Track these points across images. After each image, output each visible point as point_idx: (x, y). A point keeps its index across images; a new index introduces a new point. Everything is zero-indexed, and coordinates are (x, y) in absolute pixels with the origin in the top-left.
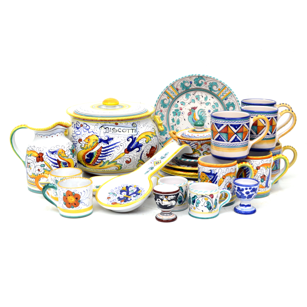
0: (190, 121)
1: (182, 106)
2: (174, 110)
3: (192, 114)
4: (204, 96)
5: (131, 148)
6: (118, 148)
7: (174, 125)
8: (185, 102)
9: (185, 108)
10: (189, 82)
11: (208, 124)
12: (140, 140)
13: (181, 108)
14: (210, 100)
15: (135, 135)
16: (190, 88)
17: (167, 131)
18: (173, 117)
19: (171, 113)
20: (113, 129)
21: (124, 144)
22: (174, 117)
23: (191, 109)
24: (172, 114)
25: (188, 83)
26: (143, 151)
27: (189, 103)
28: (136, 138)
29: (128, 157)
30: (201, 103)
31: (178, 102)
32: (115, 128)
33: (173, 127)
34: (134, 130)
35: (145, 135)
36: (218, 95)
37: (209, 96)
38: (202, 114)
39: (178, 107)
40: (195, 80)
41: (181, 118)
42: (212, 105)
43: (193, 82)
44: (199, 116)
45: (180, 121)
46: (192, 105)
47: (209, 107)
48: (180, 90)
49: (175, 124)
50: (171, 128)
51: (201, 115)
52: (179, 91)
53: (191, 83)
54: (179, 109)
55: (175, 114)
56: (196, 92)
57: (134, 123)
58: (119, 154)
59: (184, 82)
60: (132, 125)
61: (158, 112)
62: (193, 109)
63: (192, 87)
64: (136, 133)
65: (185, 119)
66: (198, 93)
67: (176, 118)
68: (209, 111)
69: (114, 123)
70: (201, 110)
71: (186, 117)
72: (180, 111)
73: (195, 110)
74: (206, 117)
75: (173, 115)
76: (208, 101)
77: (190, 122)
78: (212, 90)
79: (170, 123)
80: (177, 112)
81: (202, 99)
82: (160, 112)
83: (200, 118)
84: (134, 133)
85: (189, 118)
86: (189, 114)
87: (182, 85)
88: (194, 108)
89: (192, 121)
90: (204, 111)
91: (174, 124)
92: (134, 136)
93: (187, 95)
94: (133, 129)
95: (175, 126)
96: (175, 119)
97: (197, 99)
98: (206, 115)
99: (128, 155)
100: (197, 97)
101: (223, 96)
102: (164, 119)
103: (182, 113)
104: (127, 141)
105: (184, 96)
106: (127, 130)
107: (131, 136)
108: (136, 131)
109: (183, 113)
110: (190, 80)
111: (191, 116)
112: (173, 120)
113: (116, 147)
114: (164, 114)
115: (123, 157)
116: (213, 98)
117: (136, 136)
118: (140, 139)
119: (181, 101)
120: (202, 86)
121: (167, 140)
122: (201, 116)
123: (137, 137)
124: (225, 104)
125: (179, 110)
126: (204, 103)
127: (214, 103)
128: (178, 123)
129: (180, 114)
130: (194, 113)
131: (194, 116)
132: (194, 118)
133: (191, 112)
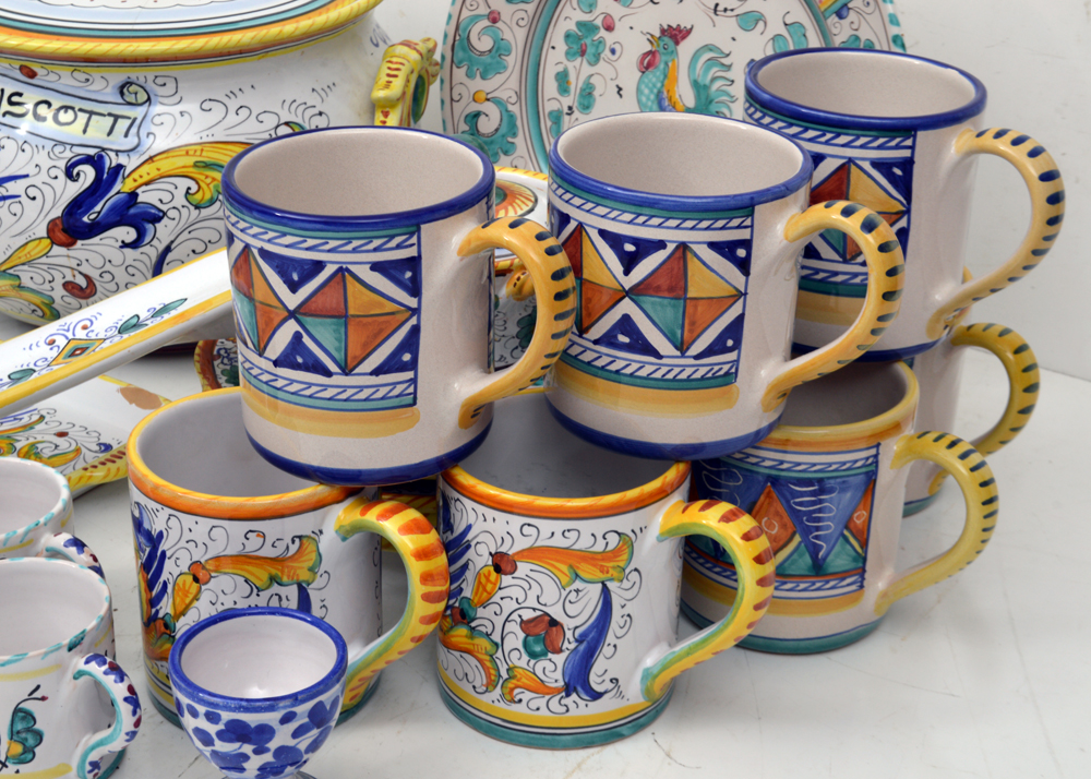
1: (615, 10)
2: (571, 26)
3: (662, 66)
5: (85, 219)
6: (16, 208)
7: (566, 110)
9: (628, 22)
12: (147, 184)
13: (609, 21)
15: (117, 152)
17: (515, 135)
18: (565, 62)
19: (557, 37)
20: (15, 99)
21: (46, 189)
22: (570, 65)
23: (657, 34)
24: (562, 47)
26: (168, 249)
28: (120, 167)
29: (73, 263)
30: (715, 10)
32: (20, 95)
33: (557, 117)
34: (122, 125)
35: (190, 161)
38: (714, 79)
39: (597, 11)
41: (603, 75)
42: (770, 33)
44: (696, 85)
45: (596, 93)
46: (670, 12)
47: (755, 45)
49: (570, 108)
50: (549, 123)
51: (707, 81)
54: (598, 22)
55: (575, 47)
57: (131, 83)
58: (21, 240)
60: (122, 94)
61: (475, 19)
62: (666, 39)
64: (132, 141)
65: (619, 90)
67: (580, 70)
69: (17, 65)
70: (711, 55)
71: (630, 75)
72: (603, 33)
73: (677, 43)
74: (733, 100)
75: (567, 54)
79: (546, 98)
80: (588, 41)
82: (486, 23)
83: (698, 97)
84: (118, 141)
85: (643, 87)
86: (648, 63)
88: (676, 34)
90: (726, 61)
91: (567, 101)
92: (112, 155)
94: (116, 118)
95: (566, 118)
96: (572, 77)
99: (71, 253)
102: (505, 68)
103: (613, 51)
104: (62, 176)
106: (83, 117)
107: (92, 152)
108: (134, 130)
109: (617, 47)
111: (654, 77)
112: (563, 79)
113: (8, 202)
114: (507, 35)
115: (44, 260)
117: (123, 160)
118: (146, 178)
122: (706, 87)
123: (131, 163)
124: (836, 41)
125: (597, 28)
126: (732, 10)
127: (788, 22)
128: (586, 103)
129: (599, 54)
130: (673, 60)
131: (666, 82)
132: (665, 93)
133: (658, 55)
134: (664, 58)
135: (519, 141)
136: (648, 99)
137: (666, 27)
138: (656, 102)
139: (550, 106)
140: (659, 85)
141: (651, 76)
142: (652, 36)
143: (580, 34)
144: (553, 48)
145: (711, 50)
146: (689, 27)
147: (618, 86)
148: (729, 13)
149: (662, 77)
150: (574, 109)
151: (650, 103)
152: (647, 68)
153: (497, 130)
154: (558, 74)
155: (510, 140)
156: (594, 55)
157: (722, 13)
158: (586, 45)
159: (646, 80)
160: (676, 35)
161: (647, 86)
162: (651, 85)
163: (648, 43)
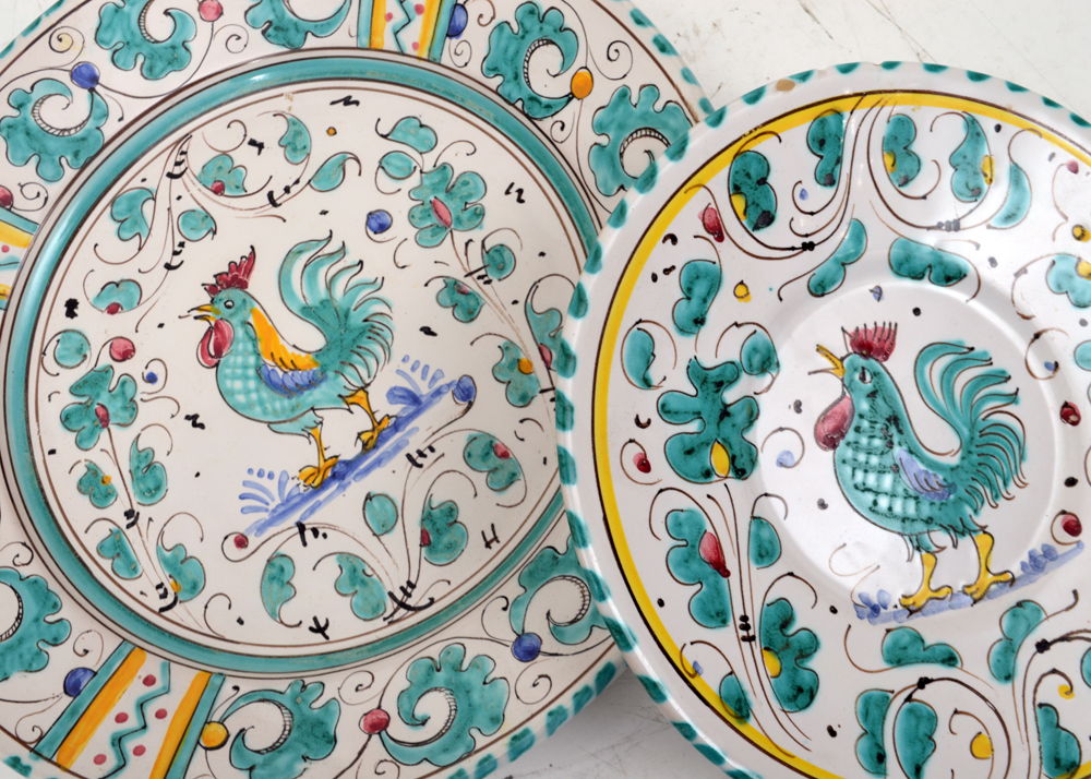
0: (250, 405)
1: (121, 325)
2: (66, 400)
3: (240, 332)
4: (271, 131)
7: (123, 522)
8: (128, 272)
9: (149, 324)
10: (65, 77)
11: (427, 331)
13: (121, 346)
14: (332, 131)
16: (110, 128)
17: (56, 607)
18: (83, 455)
19: (49, 430)
22: (96, 455)
23: (205, 299)
24: (64, 440)
25: (65, 92)
27: (167, 258)
30: (273, 202)
31: (71, 307)
33: (116, 546)
36: (377, 43)
37: (314, 106)
38: (329, 286)
39: (93, 352)
40: (104, 35)
41: (155, 426)
42: (370, 165)
43: (99, 58)
44: (308, 313)
45: (159, 457)
46: (206, 260)
47: (358, 195)
48: (30, 191)
49: (129, 514)
50: (106, 564)
51: (323, 293)
52: (18, 202)
53: (87, 78)
55: (87, 424)
56: (188, 136)
59: (19, 107)
62: (224, 295)
63: (114, 113)
65: (194, 420)
66: (210, 138)
67: (112, 452)
68: (378, 223)
71: (194, 384)
72: (120, 368)
73: (243, 285)
74: (378, 283)
75: (78, 444)
76: (322, 149)
77: (257, 412)
78: (296, 39)
79: (80, 531)
80: (104, 399)
81: (269, 169)
83: (321, 325)
85: (228, 384)
86: (214, 349)
87: (21, 137)
89: (266, 393)
91: (116, 511)
93: (121, 206)
95: (132, 533)
96: (107, 468)
97: (219, 190)
98: (366, 275)
100: (213, 174)
101: (418, 20)
103: (152, 379)
105: (102, 227)
109: (156, 368)
110: (68, 60)
111: (238, 357)
112: (95, 486)
116: (347, 101)
119: (94, 288)
120: (197, 47)
121: (86, 696)
124: (474, 70)
125: (108, 370)
126: (297, 182)
127: (385, 133)
128: (151, 485)
129: (132, 400)
130: (253, 311)
131: (260, 347)
132: (269, 362)
133: (224, 325)
134: (235, 321)
135: (69, 611)
136: (247, 392)
137: (213, 281)
138: (263, 386)
139: (92, 541)
140: (252, 360)
141: (232, 359)
142: (198, 309)
143: (83, 400)
144: (52, 452)
145: (300, 252)
146: (247, 252)
147: (188, 418)
148: (294, 190)
149: (250, 347)
150: (137, 508)
151: (254, 396)
152: (219, 352)
153: (19, 618)
154: (80, 482)
155: (51, 619)
156: (125, 408)
157: (287, 196)
158: (103, 406)
159: (228, 371)
160: (235, 277)
161: (234, 378)
162: (239, 371)
163: (198, 321)
